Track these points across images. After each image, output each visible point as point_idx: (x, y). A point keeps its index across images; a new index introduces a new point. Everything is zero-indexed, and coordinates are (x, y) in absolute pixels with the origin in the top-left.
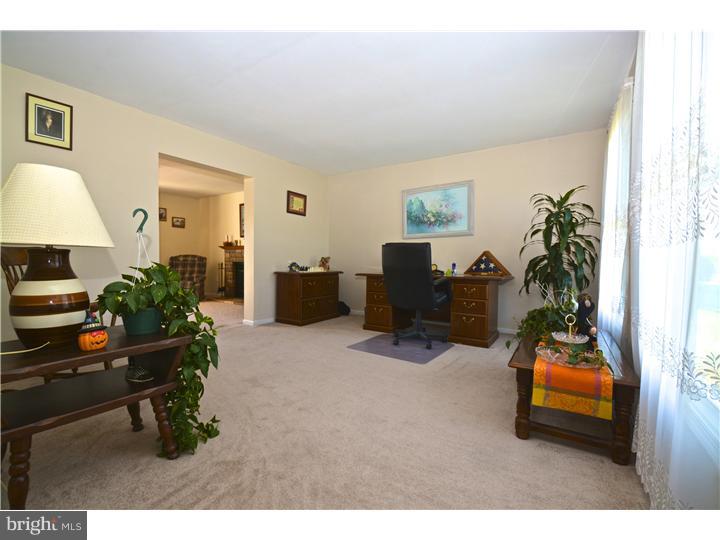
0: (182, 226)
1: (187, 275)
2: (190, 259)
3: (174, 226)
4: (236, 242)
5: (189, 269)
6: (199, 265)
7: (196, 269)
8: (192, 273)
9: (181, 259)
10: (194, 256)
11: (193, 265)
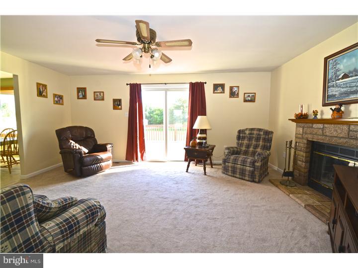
0: (253, 100)
1: (251, 149)
2: (255, 132)
3: (245, 101)
4: (315, 113)
5: (254, 142)
6: (264, 140)
7: (261, 143)
8: (256, 147)
9: (247, 132)
10: (260, 130)
11: (258, 139)
